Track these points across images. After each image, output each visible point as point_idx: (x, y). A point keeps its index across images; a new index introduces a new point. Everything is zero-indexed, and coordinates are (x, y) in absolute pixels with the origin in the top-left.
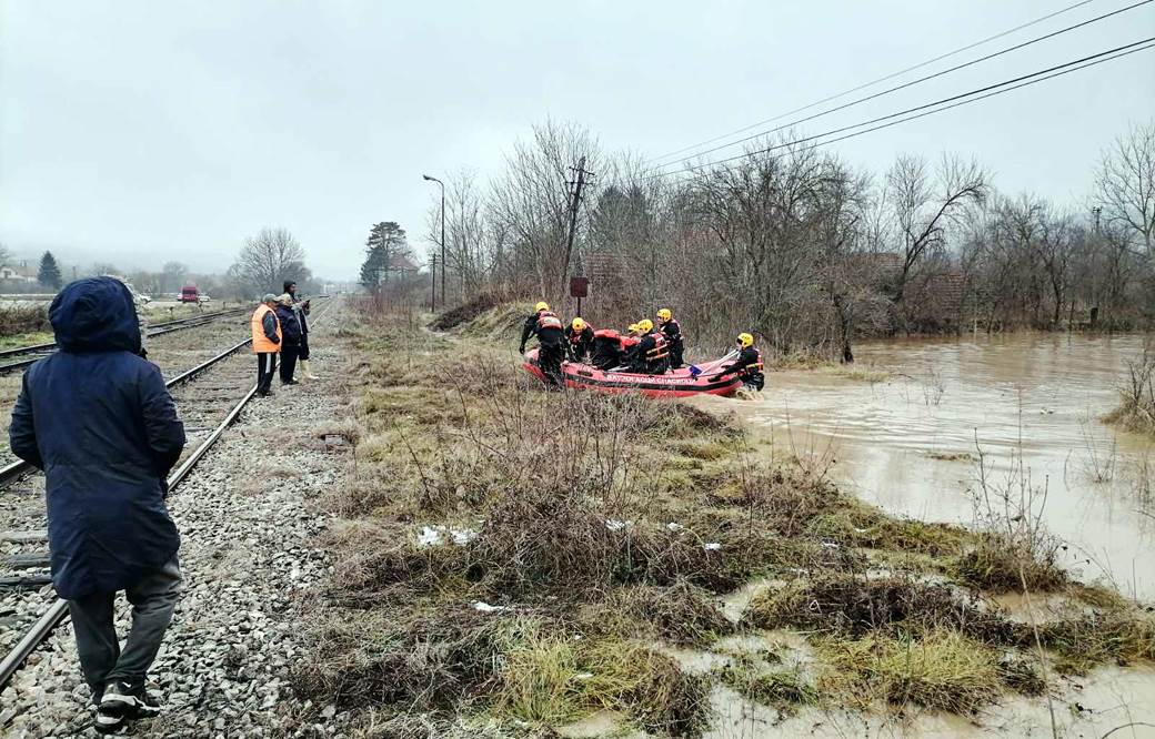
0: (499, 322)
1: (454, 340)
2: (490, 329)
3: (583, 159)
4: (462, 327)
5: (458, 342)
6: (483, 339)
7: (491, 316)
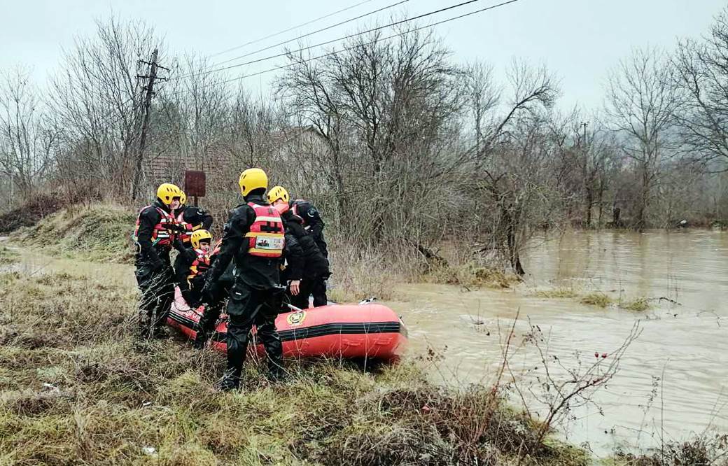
0: (70, 227)
1: (15, 248)
2: (61, 234)
3: (156, 52)
4: (23, 232)
5: (21, 251)
6: (54, 248)
7: (59, 219)
